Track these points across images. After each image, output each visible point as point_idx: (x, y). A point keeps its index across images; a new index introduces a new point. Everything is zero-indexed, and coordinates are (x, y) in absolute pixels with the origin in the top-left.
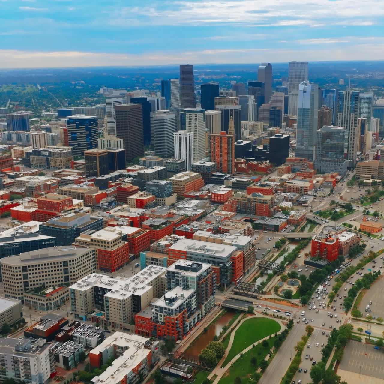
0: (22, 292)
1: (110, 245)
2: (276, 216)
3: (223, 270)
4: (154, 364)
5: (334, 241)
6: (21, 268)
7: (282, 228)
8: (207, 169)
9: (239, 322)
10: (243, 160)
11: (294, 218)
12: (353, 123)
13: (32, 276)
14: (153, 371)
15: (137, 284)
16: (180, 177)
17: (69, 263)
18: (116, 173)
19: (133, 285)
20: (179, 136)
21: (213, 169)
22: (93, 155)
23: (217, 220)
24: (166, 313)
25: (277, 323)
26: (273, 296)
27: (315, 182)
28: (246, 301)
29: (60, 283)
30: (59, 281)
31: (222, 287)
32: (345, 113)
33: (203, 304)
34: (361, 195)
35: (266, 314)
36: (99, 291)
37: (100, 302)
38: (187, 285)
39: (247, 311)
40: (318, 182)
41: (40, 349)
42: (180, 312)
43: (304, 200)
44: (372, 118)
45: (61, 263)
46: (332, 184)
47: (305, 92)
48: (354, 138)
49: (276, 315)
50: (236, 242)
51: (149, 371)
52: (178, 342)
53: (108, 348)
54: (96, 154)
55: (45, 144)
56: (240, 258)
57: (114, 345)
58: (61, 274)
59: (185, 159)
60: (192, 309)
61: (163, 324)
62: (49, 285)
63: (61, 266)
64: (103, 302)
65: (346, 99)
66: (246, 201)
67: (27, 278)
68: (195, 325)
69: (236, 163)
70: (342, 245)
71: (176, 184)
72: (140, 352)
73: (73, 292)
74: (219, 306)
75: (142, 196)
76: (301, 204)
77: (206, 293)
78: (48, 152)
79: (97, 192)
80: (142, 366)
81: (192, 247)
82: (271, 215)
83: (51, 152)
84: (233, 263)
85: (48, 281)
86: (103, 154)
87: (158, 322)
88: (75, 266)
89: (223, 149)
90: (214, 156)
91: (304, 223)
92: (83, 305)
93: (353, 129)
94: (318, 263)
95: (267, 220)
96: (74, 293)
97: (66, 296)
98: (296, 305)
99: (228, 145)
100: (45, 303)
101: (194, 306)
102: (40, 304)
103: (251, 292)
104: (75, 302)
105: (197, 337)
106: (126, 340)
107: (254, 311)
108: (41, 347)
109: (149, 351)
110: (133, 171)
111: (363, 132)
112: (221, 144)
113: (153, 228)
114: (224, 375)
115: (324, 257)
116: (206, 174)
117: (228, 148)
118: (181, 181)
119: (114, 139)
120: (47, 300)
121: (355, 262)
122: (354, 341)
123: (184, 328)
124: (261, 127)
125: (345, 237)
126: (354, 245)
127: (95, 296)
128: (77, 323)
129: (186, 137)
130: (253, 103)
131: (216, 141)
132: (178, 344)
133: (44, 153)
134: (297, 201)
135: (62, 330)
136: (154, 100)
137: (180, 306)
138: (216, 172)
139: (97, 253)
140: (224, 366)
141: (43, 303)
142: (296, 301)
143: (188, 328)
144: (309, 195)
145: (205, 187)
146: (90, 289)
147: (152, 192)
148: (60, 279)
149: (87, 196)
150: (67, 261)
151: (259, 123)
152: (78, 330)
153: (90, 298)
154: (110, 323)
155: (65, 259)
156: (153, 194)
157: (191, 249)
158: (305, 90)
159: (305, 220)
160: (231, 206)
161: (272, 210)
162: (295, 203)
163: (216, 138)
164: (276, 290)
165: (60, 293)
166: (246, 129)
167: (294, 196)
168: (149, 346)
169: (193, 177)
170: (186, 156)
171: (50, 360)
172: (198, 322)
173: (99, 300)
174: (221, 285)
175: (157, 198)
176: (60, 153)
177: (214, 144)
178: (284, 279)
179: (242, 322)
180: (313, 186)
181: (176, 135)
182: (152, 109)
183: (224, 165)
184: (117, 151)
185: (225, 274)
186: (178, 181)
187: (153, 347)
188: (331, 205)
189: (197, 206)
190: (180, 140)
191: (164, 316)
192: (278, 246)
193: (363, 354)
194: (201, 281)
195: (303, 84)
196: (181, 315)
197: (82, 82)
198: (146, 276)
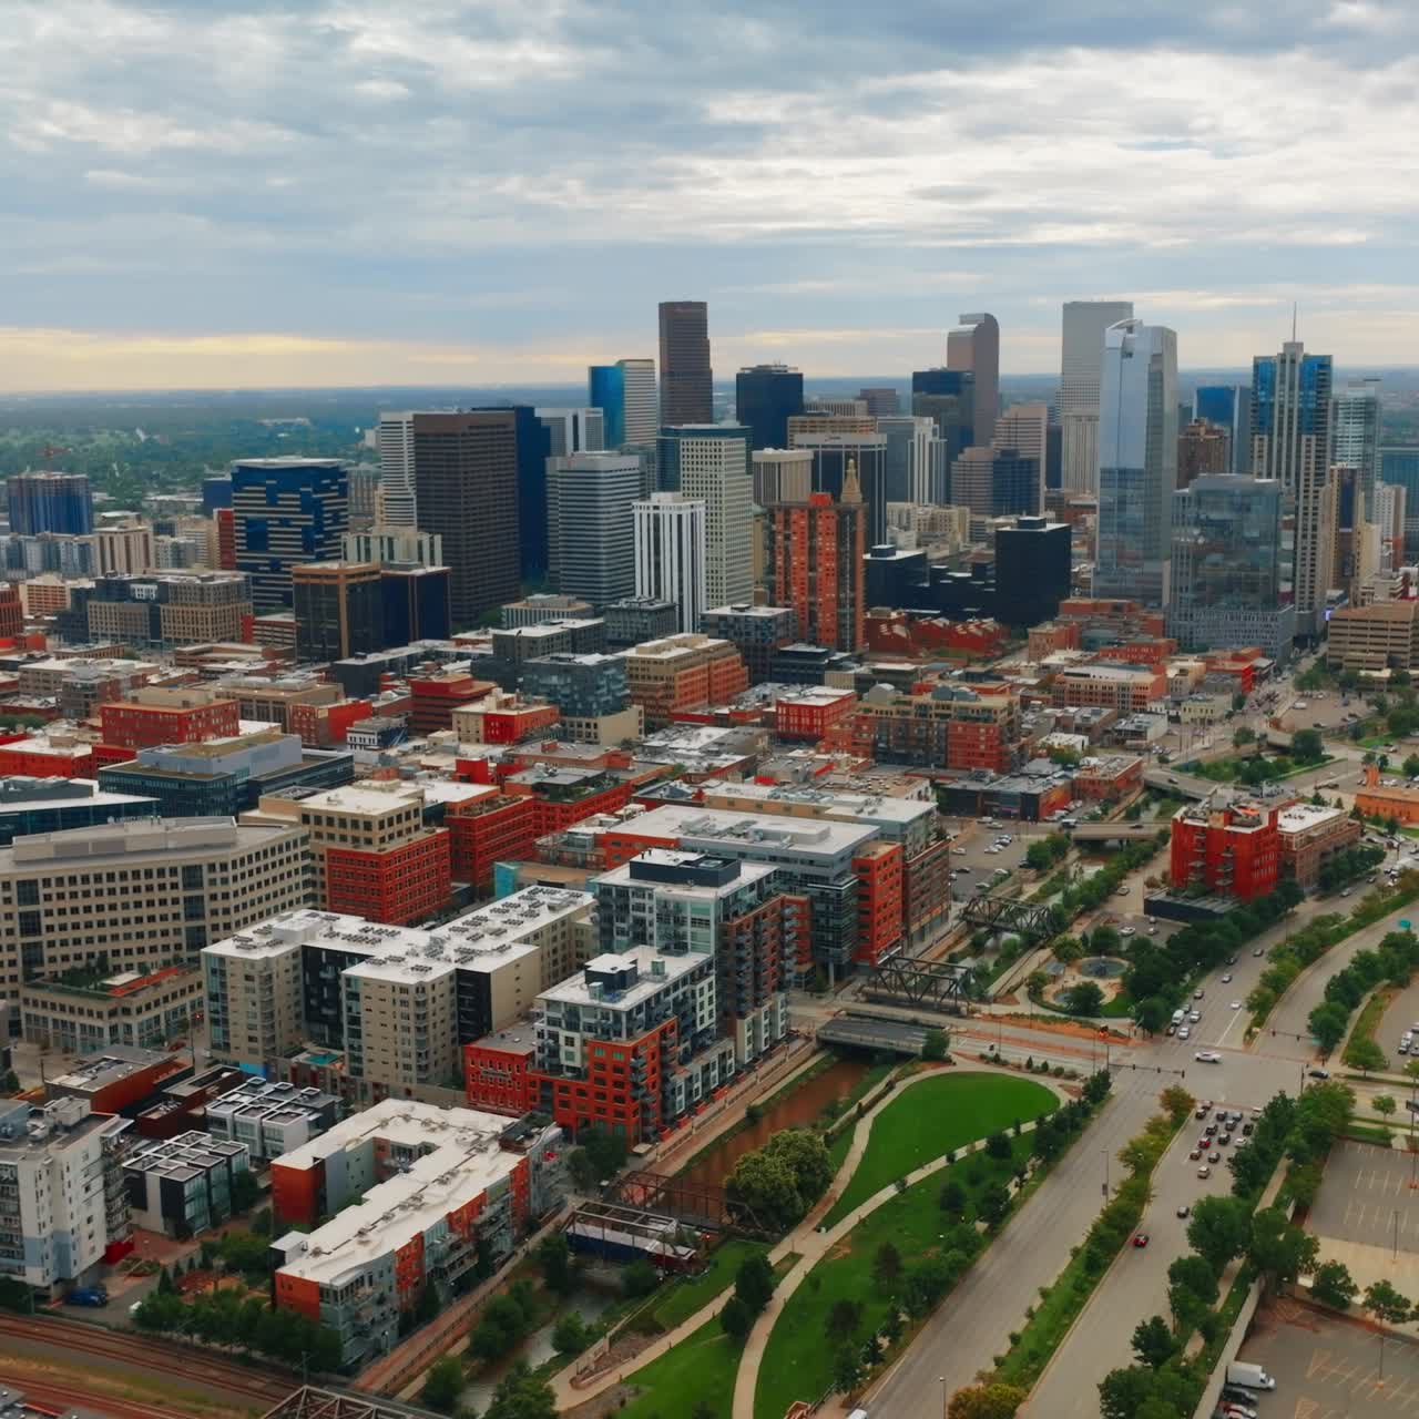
0: (14, 986)
1: (376, 834)
2: (1025, 769)
3: (820, 907)
4: (541, 1216)
5: (1259, 823)
6: (14, 886)
7: (1053, 807)
8: (757, 627)
9: (890, 1086)
10: (894, 615)
11: (1098, 775)
12: (1312, 471)
13: (55, 920)
14: (533, 1242)
15: (475, 938)
16: (657, 650)
17: (206, 876)
18: (413, 649)
19: (460, 941)
20: (652, 512)
21: (781, 632)
22: (326, 581)
23: (799, 768)
24: (590, 1028)
25: (1044, 1089)
26: (1025, 1007)
27: (1171, 673)
28: (915, 1022)
29: (169, 956)
30: (166, 948)
31: (820, 974)
32: (1280, 434)
33: (742, 1015)
34: (1351, 715)
35: (997, 1060)
36: (323, 967)
37: (325, 1011)
38: (677, 935)
39: (920, 1052)
40: (1183, 672)
41: (66, 1135)
42: (646, 1029)
43: (1131, 727)
44: (1378, 484)
45: (173, 872)
46: (1239, 680)
47: (1127, 354)
48: (1315, 528)
49: (1038, 1063)
50: (874, 812)
51: (518, 1241)
52: (641, 1148)
53: (348, 1148)
54: (336, 577)
55: (148, 564)
56: (891, 867)
57: (374, 1138)
58: (176, 916)
59: (676, 600)
60: (700, 1028)
61: (578, 1077)
62: (123, 960)
63: (174, 886)
64: (339, 1013)
65: (1282, 382)
66: (911, 717)
67: (36, 931)
68: (710, 1096)
69: (867, 621)
70: (1290, 845)
71: (640, 673)
72: (480, 1161)
73: (221, 965)
74: (808, 1039)
75: (507, 704)
76: (1123, 741)
77: (757, 974)
78: (154, 587)
79: (336, 700)
80: (488, 1212)
81: (699, 827)
82: (1009, 766)
83: (166, 583)
84: (862, 882)
85: (122, 945)
86: (363, 579)
87: (558, 1068)
88: (232, 887)
89: (820, 559)
90: (787, 584)
91: (1136, 797)
92: (258, 1021)
93: (1311, 495)
94: (1198, 905)
95: (992, 781)
96: (223, 973)
97: (193, 1007)
98: (1116, 1034)
99: (840, 542)
100: (104, 1024)
101: (706, 1016)
102: (83, 1026)
103: (936, 993)
104: (225, 1009)
105: (719, 1139)
106: (425, 1123)
107: (949, 1052)
108: (67, 1129)
109: (518, 1158)
110: (474, 642)
111: (1346, 516)
112: (811, 537)
113: (546, 797)
114: (828, 1254)
115: (1220, 883)
116: (756, 649)
117: (840, 555)
118: (661, 662)
119: (409, 535)
120: (112, 1014)
121: (1346, 906)
122: (1360, 1146)
123: (665, 1098)
124: (962, 524)
125: (1301, 818)
126: (1337, 849)
127: (306, 987)
128: (225, 1075)
129: (680, 517)
130: (929, 438)
131: (794, 527)
132: (639, 1155)
133: (141, 590)
134: (1107, 732)
135: (166, 1098)
136: (563, 420)
137: (648, 1002)
138: (794, 642)
139: (324, 865)
140: (829, 1222)
141: (97, 1023)
142: (1120, 1024)
143: (681, 1098)
144: (1151, 713)
145: (750, 692)
146: (285, 956)
147: (549, 694)
148: (171, 940)
149: (295, 712)
150: (200, 867)
151: (955, 511)
152: (230, 1099)
153: (285, 991)
154: (364, 1086)
155: (192, 858)
156: (549, 703)
157: (695, 833)
158: (1129, 350)
159: (1139, 789)
160: (853, 737)
161: (1013, 747)
162: (1099, 740)
163: (794, 517)
164: (1036, 986)
165: (167, 987)
166: (906, 529)
167: (1095, 713)
168: (521, 1142)
169: (706, 651)
170: (681, 589)
171: (106, 1184)
172: (721, 1085)
173: (323, 1003)
174: (814, 968)
175: (567, 719)
176: (202, 589)
177: (787, 538)
178: (1066, 955)
179: (900, 1087)
180: (1168, 688)
181: (641, 510)
182: (554, 449)
183: (825, 619)
184: (419, 572)
185: (832, 922)
186: (649, 661)
187: (534, 1145)
188: (1237, 744)
189: (721, 744)
190: (657, 529)
191: (584, 1042)
192: (1038, 861)
193: (1399, 1185)
194: (737, 922)
195: (1119, 327)
196: (652, 1038)
197: (299, 420)
198: (514, 915)
